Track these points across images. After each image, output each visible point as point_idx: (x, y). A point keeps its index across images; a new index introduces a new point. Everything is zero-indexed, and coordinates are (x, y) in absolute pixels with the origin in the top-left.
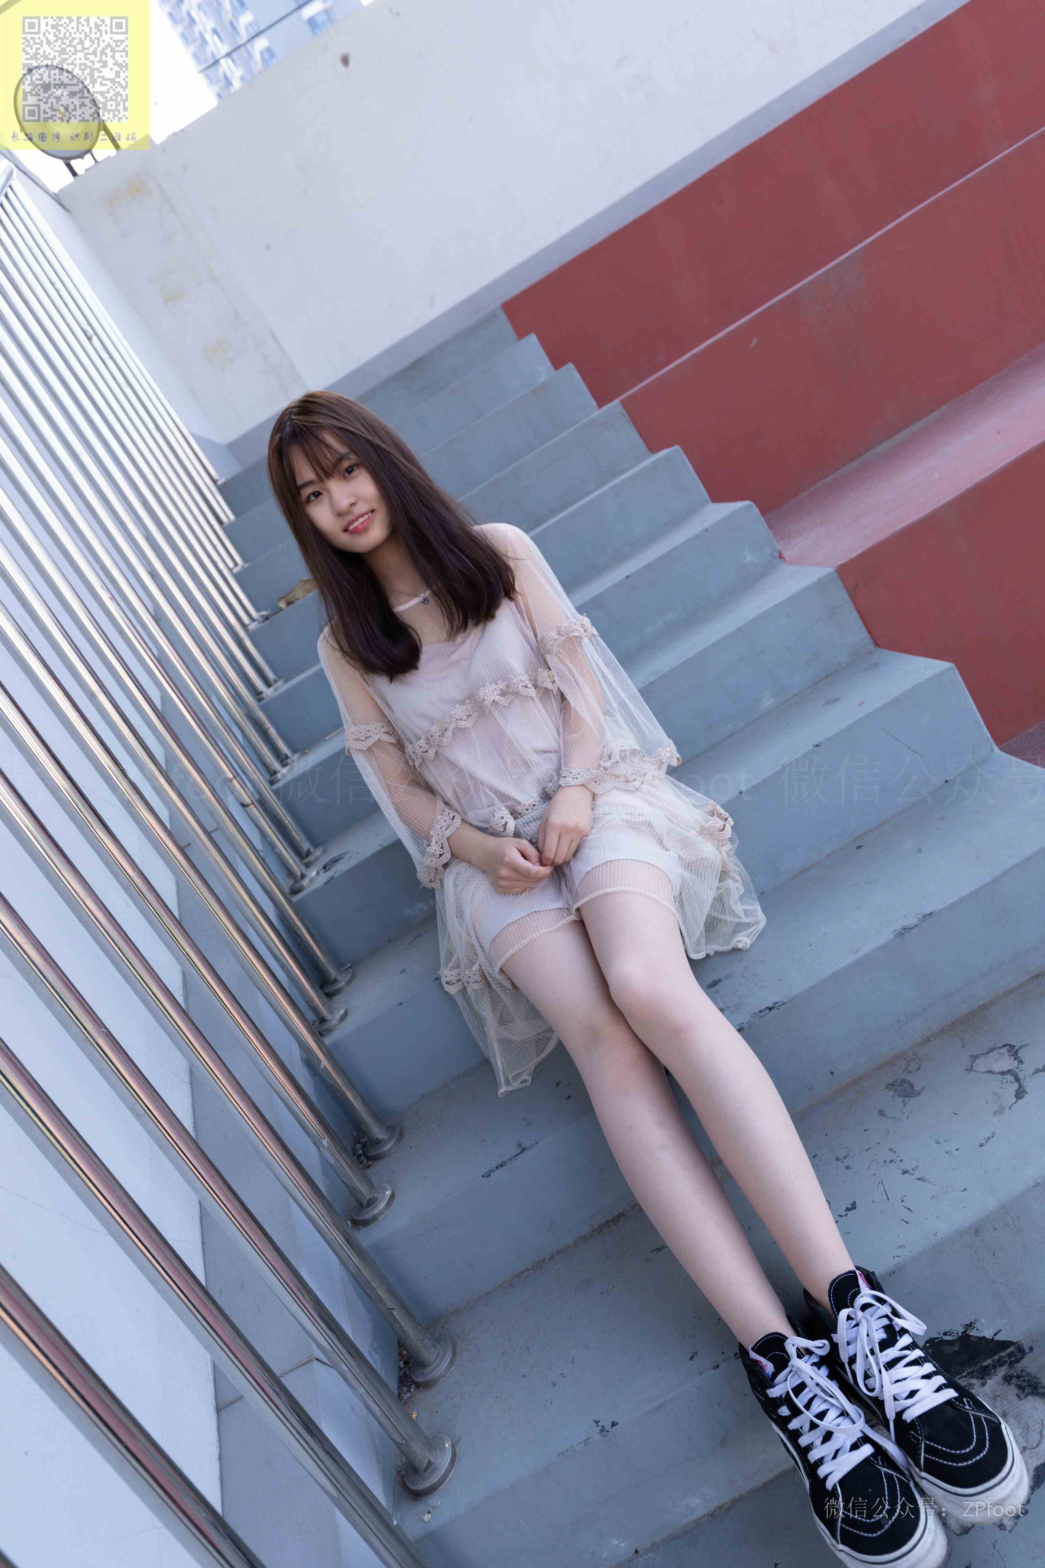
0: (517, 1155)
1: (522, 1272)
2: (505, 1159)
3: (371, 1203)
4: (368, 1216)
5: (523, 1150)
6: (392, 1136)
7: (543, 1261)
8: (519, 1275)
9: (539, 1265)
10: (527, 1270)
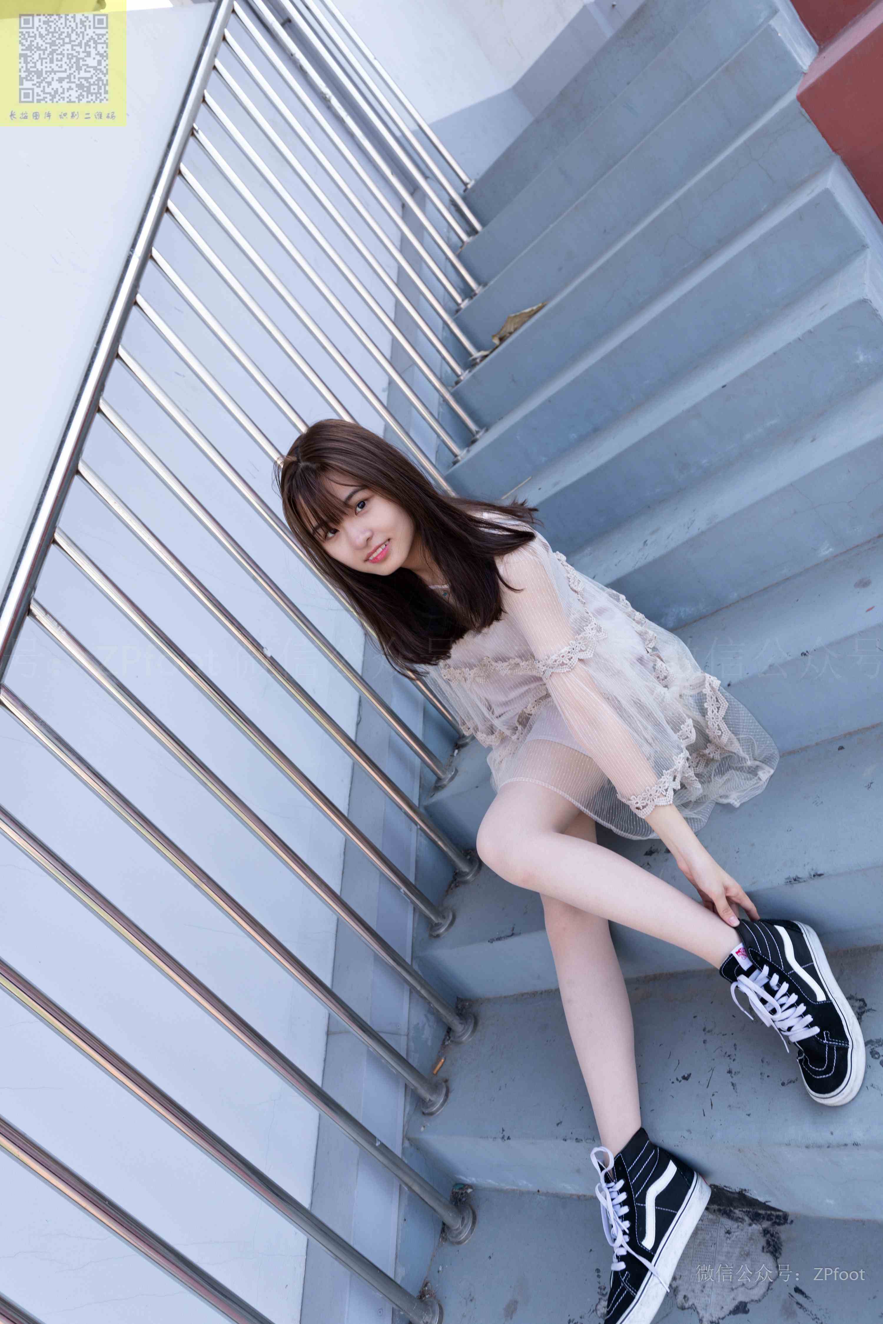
0: (509, 936)
1: (525, 993)
2: (502, 935)
3: (438, 925)
4: (435, 934)
5: (513, 935)
6: (471, 870)
7: (537, 992)
8: (523, 995)
9: (534, 994)
10: (528, 993)
